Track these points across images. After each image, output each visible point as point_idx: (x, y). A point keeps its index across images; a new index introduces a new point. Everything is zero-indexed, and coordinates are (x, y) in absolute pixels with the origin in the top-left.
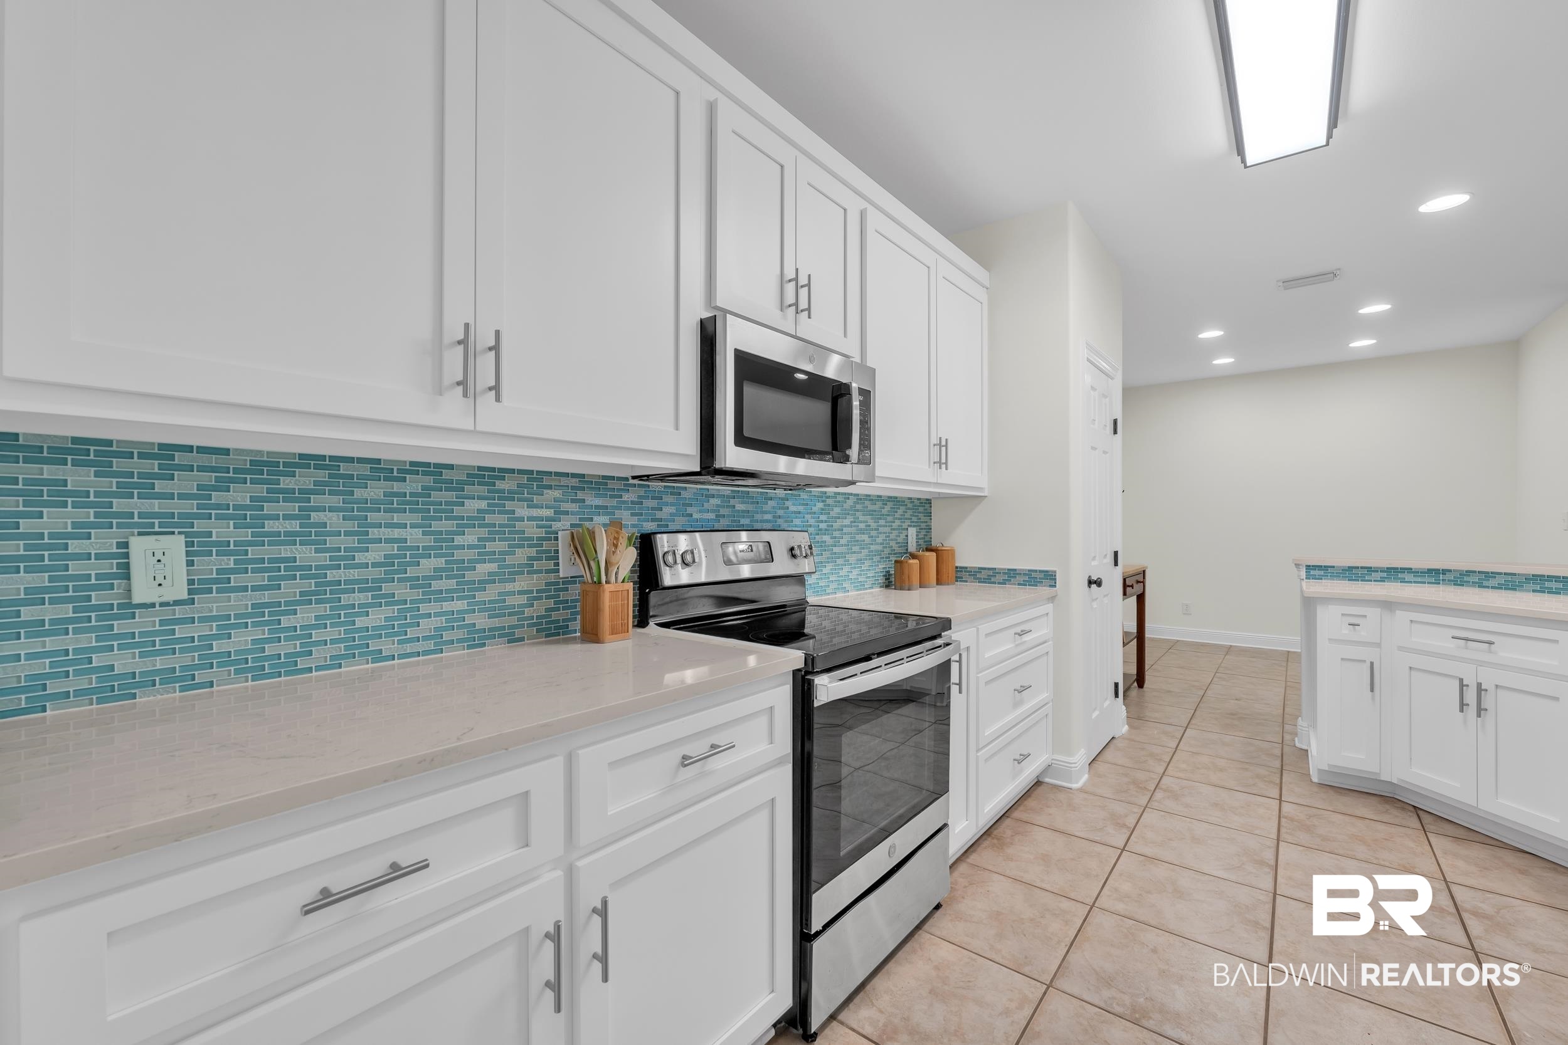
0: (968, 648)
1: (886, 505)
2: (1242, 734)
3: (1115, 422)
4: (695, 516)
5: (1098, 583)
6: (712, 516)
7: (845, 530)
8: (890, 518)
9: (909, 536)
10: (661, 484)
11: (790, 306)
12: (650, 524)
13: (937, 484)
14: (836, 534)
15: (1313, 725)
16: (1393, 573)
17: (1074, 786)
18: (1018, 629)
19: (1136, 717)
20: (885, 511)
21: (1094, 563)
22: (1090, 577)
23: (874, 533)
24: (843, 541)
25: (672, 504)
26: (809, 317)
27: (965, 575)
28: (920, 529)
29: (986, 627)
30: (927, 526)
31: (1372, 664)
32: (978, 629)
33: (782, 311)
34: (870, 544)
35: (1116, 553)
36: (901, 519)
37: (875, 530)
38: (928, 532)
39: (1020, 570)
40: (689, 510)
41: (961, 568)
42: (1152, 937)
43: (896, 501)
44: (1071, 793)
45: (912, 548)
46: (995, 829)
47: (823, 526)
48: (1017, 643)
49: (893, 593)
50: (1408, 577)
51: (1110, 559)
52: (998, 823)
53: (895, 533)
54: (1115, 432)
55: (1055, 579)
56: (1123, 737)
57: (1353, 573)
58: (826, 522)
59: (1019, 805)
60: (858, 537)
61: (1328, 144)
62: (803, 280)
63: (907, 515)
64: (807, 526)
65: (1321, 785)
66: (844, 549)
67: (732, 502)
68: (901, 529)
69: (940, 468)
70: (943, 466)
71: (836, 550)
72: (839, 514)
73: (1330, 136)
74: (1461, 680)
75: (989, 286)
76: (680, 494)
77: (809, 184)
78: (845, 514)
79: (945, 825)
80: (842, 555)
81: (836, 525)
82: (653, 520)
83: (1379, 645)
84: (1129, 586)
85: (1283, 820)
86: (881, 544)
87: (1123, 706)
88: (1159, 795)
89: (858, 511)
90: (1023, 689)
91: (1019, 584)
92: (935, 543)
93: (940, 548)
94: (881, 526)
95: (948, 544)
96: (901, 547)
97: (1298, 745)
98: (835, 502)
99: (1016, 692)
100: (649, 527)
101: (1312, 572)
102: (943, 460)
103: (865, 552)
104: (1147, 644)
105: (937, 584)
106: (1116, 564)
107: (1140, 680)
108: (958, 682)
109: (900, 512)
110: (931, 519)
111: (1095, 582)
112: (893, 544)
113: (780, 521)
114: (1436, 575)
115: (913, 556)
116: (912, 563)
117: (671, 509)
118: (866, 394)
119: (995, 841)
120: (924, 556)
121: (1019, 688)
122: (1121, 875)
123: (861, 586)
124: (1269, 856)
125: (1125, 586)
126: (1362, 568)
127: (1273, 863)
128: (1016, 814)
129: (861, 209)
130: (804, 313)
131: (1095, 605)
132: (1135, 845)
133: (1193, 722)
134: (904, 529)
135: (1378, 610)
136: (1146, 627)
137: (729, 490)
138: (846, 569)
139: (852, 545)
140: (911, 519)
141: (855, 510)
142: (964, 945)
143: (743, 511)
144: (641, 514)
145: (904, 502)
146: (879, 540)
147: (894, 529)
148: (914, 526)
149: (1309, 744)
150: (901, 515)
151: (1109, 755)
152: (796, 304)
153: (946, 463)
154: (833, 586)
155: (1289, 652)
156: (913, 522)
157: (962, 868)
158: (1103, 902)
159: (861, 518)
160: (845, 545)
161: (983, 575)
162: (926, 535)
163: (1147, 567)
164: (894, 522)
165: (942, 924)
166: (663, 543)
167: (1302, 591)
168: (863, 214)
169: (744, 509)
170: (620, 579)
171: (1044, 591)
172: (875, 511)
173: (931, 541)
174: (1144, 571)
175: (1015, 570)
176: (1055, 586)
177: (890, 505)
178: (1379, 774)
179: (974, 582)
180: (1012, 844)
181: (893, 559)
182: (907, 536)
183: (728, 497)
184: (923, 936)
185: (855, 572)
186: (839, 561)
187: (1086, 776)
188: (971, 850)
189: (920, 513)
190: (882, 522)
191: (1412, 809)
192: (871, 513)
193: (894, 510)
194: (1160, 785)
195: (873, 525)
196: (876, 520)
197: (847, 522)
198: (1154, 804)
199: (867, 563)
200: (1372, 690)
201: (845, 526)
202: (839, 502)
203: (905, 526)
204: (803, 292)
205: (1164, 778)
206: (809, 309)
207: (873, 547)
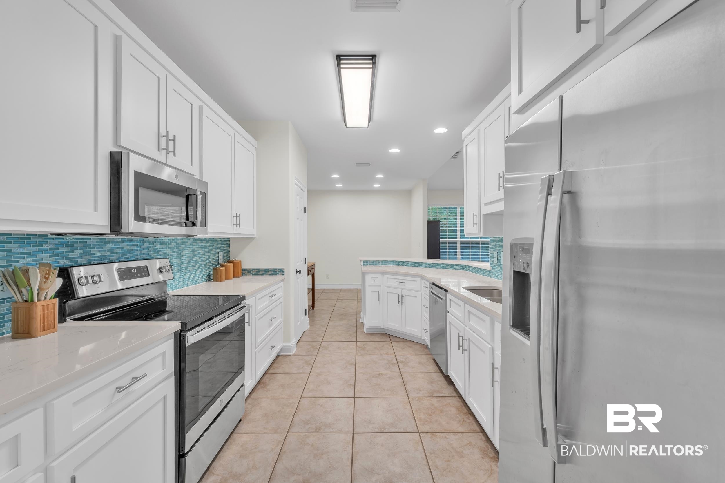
0: (251, 306)
1: (208, 242)
2: (346, 321)
3: (305, 208)
4: (97, 254)
5: (300, 272)
6: (108, 253)
7: (188, 255)
8: (210, 248)
9: (219, 256)
10: (73, 237)
11: (163, 149)
12: (65, 261)
13: (235, 234)
14: (183, 258)
15: (365, 314)
16: (384, 263)
17: (292, 354)
18: (270, 295)
19: (312, 322)
20: (207, 245)
21: (298, 264)
22: (297, 270)
23: (202, 256)
24: (186, 261)
25: (81, 249)
26: (174, 156)
27: (246, 272)
28: (225, 252)
29: (258, 296)
30: (227, 251)
31: (379, 292)
32: (255, 297)
33: (159, 151)
34: (200, 261)
35: (305, 259)
36: (216, 248)
37: (203, 254)
38: (228, 254)
39: (270, 269)
40: (92, 251)
41: (244, 269)
42: (321, 401)
43: (213, 240)
44: (290, 357)
45: (221, 261)
46: (262, 380)
47: (175, 254)
48: (270, 300)
49: (212, 284)
50: (387, 263)
51: (303, 262)
52: (263, 377)
53: (213, 255)
54: (305, 212)
55: (284, 272)
56: (308, 330)
57: (375, 263)
58: (177, 252)
59: (271, 368)
60: (194, 259)
61: (368, 128)
62: (171, 137)
63: (219, 246)
64: (167, 255)
65: (367, 334)
66: (187, 265)
67: (122, 245)
68: (215, 253)
69: (237, 227)
70: (238, 226)
71: (182, 266)
72: (184, 248)
73: (369, 125)
74: (398, 294)
75: (256, 147)
76: (86, 242)
77: (173, 89)
78: (188, 248)
79: (243, 384)
80: (186, 268)
81: (183, 254)
82: (66, 259)
83: (380, 286)
84: (309, 271)
85: (357, 348)
86: (206, 261)
87: (308, 318)
88: (321, 349)
89: (194, 246)
90: (273, 318)
91: (269, 275)
92: (231, 259)
93: (235, 261)
94: (206, 252)
95: (238, 259)
96: (216, 261)
97: (361, 321)
98: (182, 242)
99: (270, 321)
100: (65, 263)
101: (364, 263)
102: (238, 223)
103: (198, 265)
104: (315, 291)
105: (234, 278)
106: (305, 263)
107: (313, 306)
108: (248, 321)
109: (215, 245)
110: (229, 248)
111: (299, 272)
112: (211, 260)
113: (150, 254)
114: (393, 263)
115: (222, 266)
116: (222, 270)
117: (80, 251)
118: (204, 194)
119: (262, 385)
120: (227, 265)
121: (271, 319)
122: (310, 383)
123: (195, 282)
124: (353, 361)
125: (308, 271)
126: (377, 261)
127: (355, 363)
128: (270, 372)
129: (200, 105)
130: (171, 153)
131: (298, 280)
132: (315, 370)
133: (331, 319)
134: (217, 253)
135: (380, 275)
136: (315, 285)
137: (120, 239)
138: (188, 275)
139: (191, 263)
140: (220, 248)
141: (193, 246)
142: (253, 432)
143: (129, 250)
144: (58, 256)
145: (217, 240)
146: (205, 259)
147: (212, 253)
148: (222, 251)
149: (364, 321)
150: (216, 246)
151: (303, 339)
152: (167, 149)
153: (239, 225)
154: (181, 284)
155: (358, 289)
156: (221, 249)
157: (249, 401)
158: (305, 395)
159: (196, 249)
160: (187, 263)
161: (254, 272)
162: (227, 255)
163: (315, 263)
164: (212, 250)
165: (243, 427)
166: (78, 273)
167: (362, 270)
168: (200, 108)
169: (129, 248)
170: (49, 296)
171: (280, 277)
172: (203, 245)
173: (230, 258)
174: (314, 264)
175: (268, 269)
176: (284, 275)
177: (210, 242)
178: (380, 327)
179: (250, 275)
180: (269, 384)
181: (212, 267)
182: (218, 256)
183: (119, 242)
184: (235, 435)
185: (193, 276)
186: (184, 271)
187: (296, 349)
188: (252, 392)
189: (224, 245)
190: (206, 250)
191: (388, 335)
192: (201, 246)
193: (212, 244)
194: (321, 346)
195: (202, 252)
196: (203, 250)
197: (188, 251)
198: (320, 353)
199: (199, 270)
200: (379, 301)
201: (188, 254)
202: (184, 242)
203: (217, 251)
204: (171, 143)
205: (323, 342)
206: (174, 152)
207: (202, 263)
